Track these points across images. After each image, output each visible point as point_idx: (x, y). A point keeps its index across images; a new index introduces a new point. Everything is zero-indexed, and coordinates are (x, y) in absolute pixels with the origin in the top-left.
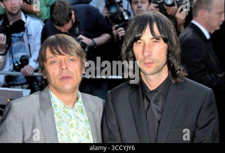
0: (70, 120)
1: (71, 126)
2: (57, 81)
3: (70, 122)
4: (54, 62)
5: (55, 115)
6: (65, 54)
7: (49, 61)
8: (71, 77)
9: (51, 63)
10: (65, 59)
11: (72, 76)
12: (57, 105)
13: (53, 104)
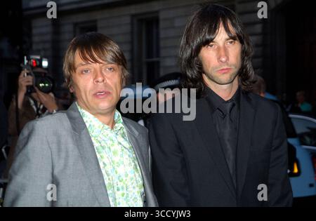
0: (112, 145)
1: (115, 153)
2: (90, 98)
3: (112, 149)
4: (86, 71)
5: (93, 139)
6: (101, 61)
7: (79, 69)
8: (109, 93)
9: (82, 73)
10: (101, 68)
11: (111, 91)
12: (94, 126)
13: (87, 125)
